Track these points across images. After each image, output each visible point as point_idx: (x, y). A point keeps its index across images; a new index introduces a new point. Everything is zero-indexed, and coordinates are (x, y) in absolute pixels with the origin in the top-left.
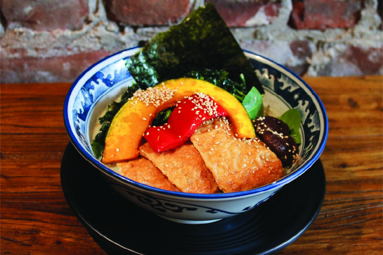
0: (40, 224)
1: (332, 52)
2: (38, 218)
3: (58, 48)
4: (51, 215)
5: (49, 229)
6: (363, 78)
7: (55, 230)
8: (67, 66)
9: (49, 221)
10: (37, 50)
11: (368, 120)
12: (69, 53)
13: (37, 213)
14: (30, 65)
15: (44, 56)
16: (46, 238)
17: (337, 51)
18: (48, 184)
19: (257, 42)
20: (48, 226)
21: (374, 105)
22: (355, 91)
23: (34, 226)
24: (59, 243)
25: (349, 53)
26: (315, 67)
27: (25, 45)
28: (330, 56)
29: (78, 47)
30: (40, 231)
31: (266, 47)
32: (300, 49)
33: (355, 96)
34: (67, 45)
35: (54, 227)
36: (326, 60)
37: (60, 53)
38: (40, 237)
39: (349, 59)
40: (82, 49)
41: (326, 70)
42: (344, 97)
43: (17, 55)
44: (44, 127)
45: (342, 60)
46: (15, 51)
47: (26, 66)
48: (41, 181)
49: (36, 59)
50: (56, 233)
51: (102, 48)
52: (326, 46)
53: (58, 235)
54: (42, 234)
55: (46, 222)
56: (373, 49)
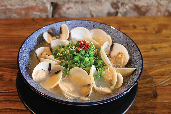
0: (4, 72)
1: (127, 7)
2: (4, 70)
3: (19, 5)
4: (9, 69)
5: (8, 75)
6: (139, 17)
7: (10, 75)
8: (23, 12)
9: (8, 71)
10: (11, 5)
11: (140, 33)
12: (24, 7)
13: (4, 68)
14: (9, 12)
15: (14, 8)
16: (6, 78)
17: (130, 7)
18: (10, 57)
19: (98, 3)
20: (8, 73)
21: (143, 28)
22: (135, 22)
23: (2, 73)
24: (11, 80)
25: (134, 7)
26: (121, 13)
27: (6, 4)
28: (126, 9)
29: (27, 4)
30: (4, 75)
31: (101, 5)
32: (115, 6)
33: (135, 24)
34: (23, 4)
35: (10, 74)
36: (125, 10)
37: (20, 7)
38: (4, 78)
39: (134, 10)
40: (29, 5)
41: (125, 14)
42: (131, 24)
43: (4, 8)
44: (12, 35)
45: (131, 10)
46: (3, 6)
47: (7, 12)
48: (7, 56)
49: (11, 9)
50: (10, 76)
51: (36, 5)
52: (125, 4)
53: (11, 77)
54: (4, 77)
55: (7, 72)
56: (143, 6)
